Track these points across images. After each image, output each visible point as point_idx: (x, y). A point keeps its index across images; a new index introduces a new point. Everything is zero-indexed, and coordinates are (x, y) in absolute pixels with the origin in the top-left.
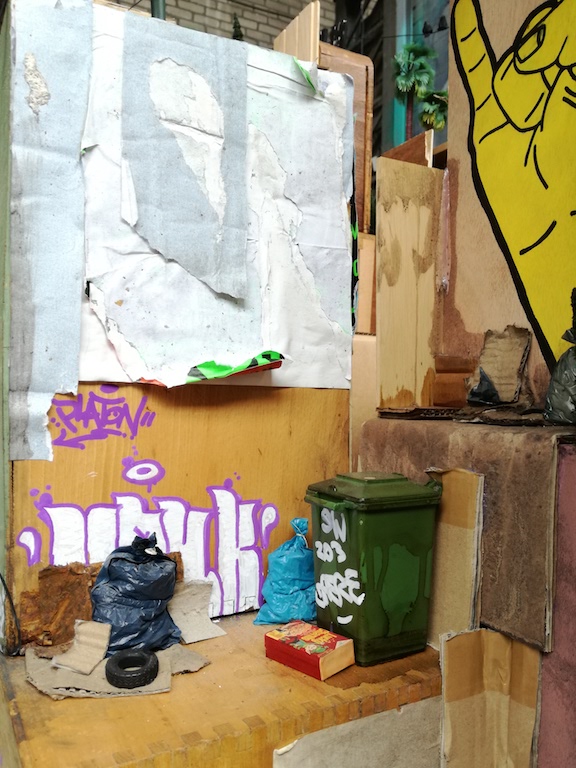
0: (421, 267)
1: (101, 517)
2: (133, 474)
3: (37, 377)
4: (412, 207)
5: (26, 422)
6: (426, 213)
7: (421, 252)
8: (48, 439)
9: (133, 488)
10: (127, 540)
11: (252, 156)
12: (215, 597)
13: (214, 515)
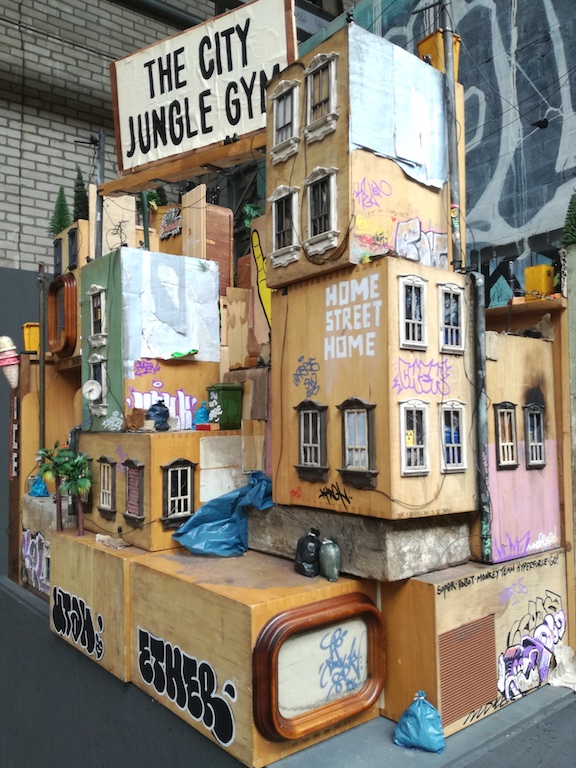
0: (243, 322)
1: (147, 396)
2: (155, 384)
3: (130, 356)
4: (239, 302)
5: (128, 368)
6: (244, 304)
7: (243, 317)
8: (133, 373)
9: (155, 389)
10: (155, 403)
11: (187, 290)
12: (179, 423)
13: (178, 399)
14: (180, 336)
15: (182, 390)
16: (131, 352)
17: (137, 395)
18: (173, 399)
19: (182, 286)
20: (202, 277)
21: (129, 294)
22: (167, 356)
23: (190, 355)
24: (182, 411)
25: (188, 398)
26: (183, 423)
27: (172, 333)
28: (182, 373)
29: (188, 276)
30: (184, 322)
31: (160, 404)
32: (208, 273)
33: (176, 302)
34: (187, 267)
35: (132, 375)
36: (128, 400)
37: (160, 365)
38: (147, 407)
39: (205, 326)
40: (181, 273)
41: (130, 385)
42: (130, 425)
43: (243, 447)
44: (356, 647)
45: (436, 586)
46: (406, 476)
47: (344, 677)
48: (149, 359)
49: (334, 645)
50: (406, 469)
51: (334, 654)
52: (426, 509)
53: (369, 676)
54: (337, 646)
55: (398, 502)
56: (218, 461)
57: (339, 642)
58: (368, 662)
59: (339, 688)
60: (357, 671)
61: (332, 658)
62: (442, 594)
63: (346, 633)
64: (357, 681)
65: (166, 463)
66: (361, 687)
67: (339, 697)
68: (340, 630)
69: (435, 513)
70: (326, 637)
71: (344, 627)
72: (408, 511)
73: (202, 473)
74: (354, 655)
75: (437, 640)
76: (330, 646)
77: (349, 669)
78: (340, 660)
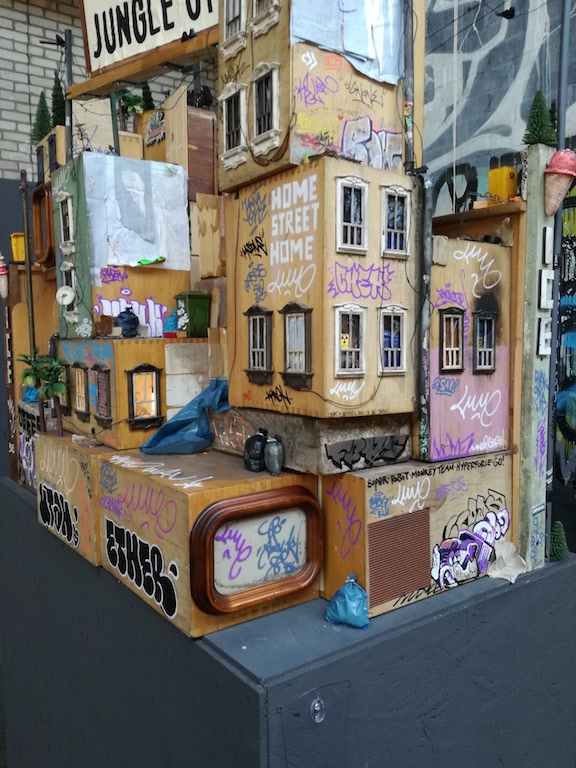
0: (214, 230)
1: (115, 303)
2: (123, 292)
3: (96, 263)
4: (210, 210)
5: (94, 275)
6: (215, 212)
7: (214, 225)
8: (100, 280)
9: (124, 296)
10: (123, 310)
11: (154, 196)
12: (149, 331)
13: (147, 306)
14: (148, 244)
15: (151, 298)
16: (97, 258)
17: (106, 303)
18: (143, 308)
19: (148, 193)
20: (169, 182)
21: (92, 200)
22: (134, 264)
23: (157, 262)
24: (152, 319)
25: (158, 307)
26: (154, 331)
27: (139, 240)
28: (152, 281)
29: (154, 181)
30: (153, 228)
31: (128, 311)
32: (175, 178)
33: (142, 208)
34: (153, 172)
35: (99, 282)
36: (96, 307)
37: (128, 273)
38: (116, 314)
39: (174, 233)
40: (147, 178)
41: (97, 292)
42: (99, 332)
43: (210, 354)
44: (295, 534)
45: (367, 480)
46: (340, 378)
47: (283, 561)
48: (116, 267)
49: (273, 531)
50: (339, 371)
51: (272, 539)
52: (360, 410)
53: (308, 560)
54: (275, 533)
55: (331, 402)
56: (184, 367)
57: (277, 529)
58: (307, 548)
59: (277, 570)
60: (296, 556)
61: (270, 542)
62: (373, 487)
63: (284, 521)
64: (295, 565)
65: (131, 368)
66: (300, 570)
67: (278, 578)
68: (278, 518)
69: (371, 413)
70: (265, 523)
71: (282, 516)
72: (342, 411)
73: (168, 379)
74: (293, 541)
75: (366, 528)
76: (268, 532)
77: (288, 554)
78: (278, 545)
